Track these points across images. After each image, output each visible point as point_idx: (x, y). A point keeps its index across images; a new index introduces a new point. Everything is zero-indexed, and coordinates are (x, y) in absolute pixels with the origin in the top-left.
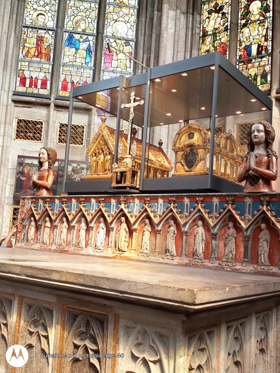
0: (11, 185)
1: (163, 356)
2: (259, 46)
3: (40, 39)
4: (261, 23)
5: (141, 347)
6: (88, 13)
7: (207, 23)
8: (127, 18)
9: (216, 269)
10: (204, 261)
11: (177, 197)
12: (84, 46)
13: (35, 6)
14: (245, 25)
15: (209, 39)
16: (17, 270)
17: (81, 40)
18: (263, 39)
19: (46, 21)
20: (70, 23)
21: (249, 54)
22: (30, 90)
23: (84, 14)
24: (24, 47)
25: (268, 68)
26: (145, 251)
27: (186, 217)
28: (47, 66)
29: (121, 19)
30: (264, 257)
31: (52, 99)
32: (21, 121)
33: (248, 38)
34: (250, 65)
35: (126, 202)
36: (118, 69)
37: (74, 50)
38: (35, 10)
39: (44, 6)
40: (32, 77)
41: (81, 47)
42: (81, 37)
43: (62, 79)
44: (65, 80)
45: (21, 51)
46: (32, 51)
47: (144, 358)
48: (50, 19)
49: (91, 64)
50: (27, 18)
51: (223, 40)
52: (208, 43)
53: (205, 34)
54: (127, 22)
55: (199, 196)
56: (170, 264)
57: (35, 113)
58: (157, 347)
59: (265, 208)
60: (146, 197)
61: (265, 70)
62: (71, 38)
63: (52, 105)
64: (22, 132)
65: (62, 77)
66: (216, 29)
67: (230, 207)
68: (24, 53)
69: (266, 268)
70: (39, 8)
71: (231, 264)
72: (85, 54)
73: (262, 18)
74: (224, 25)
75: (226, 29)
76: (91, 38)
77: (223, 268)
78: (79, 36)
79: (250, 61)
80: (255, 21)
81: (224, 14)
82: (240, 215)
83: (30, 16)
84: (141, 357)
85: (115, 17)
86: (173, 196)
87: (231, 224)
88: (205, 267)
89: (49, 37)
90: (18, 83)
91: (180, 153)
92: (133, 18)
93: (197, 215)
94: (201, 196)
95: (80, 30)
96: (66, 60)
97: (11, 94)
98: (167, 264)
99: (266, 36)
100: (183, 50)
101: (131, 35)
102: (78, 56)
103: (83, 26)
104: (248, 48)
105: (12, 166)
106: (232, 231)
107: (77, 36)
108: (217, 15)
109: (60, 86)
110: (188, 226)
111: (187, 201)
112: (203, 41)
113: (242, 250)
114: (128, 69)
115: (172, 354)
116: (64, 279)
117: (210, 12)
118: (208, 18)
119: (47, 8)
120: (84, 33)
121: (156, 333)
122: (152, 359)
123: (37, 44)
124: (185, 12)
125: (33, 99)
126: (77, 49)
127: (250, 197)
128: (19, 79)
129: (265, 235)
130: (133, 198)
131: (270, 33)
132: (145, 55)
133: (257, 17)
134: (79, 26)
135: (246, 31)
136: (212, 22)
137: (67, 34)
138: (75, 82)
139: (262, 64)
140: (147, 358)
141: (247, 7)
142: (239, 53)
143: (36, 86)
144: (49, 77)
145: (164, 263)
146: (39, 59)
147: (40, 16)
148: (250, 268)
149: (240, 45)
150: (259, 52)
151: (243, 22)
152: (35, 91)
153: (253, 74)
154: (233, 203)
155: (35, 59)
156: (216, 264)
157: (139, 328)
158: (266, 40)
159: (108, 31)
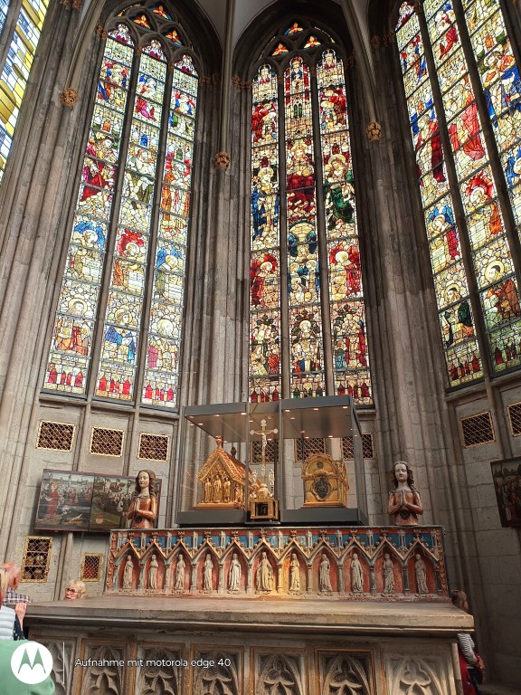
0: (28, 508)
1: (436, 679)
2: (312, 363)
3: (77, 331)
4: (313, 342)
5: (408, 675)
6: (132, 307)
7: (256, 333)
8: (172, 317)
9: (380, 601)
10: (365, 594)
11: (328, 530)
12: (126, 341)
13: (73, 293)
14: (296, 341)
15: (260, 349)
16: (267, 618)
17: (124, 335)
18: (315, 357)
19: (85, 310)
20: (112, 316)
21: (303, 369)
22: (61, 388)
23: (127, 308)
24: (57, 337)
25: (322, 385)
26: (296, 589)
27: (341, 550)
28: (83, 361)
29: (166, 317)
30: (423, 585)
31: (89, 400)
32: (46, 424)
33: (300, 354)
34: (304, 380)
35: (266, 536)
36: (163, 369)
37: (115, 345)
38: (73, 297)
39: (83, 294)
40: (64, 373)
41: (123, 343)
42: (124, 332)
43: (100, 376)
44: (104, 378)
45: (53, 341)
46: (67, 343)
47: (416, 685)
48: (89, 308)
49: (134, 362)
50: (63, 305)
51: (274, 351)
52: (258, 352)
53: (255, 343)
54: (172, 321)
55: (352, 529)
56: (329, 601)
57: (65, 415)
58: (428, 672)
59: (418, 540)
60: (293, 529)
61: (319, 387)
62: (112, 330)
63: (89, 407)
64: (46, 438)
65: (101, 374)
66: (267, 340)
67: (385, 539)
68: (57, 344)
69: (428, 596)
70: (76, 296)
71: (394, 595)
72: (127, 351)
73: (312, 337)
74: (274, 338)
75: (277, 342)
76: (134, 333)
77: (387, 600)
78: (121, 330)
79: (304, 376)
80: (307, 339)
81: (273, 327)
82: (397, 547)
83: (66, 303)
84: (413, 684)
85: (161, 314)
86: (325, 529)
87: (388, 556)
88: (368, 600)
89: (87, 328)
90: (47, 378)
91: (310, 483)
92: (178, 318)
93: (352, 548)
94: (355, 529)
95: (122, 324)
96: (106, 355)
97: (39, 391)
98: (326, 600)
99: (318, 355)
100: (233, 355)
101: (177, 334)
102: (119, 352)
103: (126, 320)
104: (301, 364)
105: (32, 482)
106: (389, 562)
107: (119, 331)
108: (266, 326)
109: (98, 384)
110: (343, 559)
111: (340, 533)
112: (253, 350)
113: (400, 580)
114: (174, 370)
115: (443, 675)
116: (333, 622)
117: (259, 323)
118: (257, 328)
119: (87, 296)
120: (126, 327)
121: (424, 659)
122: (424, 684)
123: (73, 335)
124: (233, 318)
125: (67, 399)
126: (119, 344)
127: (403, 529)
128: (48, 373)
129: (420, 565)
130: (276, 531)
131: (322, 352)
132: (192, 357)
133: (308, 336)
134: (122, 320)
135: (298, 346)
136: (262, 333)
137: (108, 327)
138: (115, 381)
139: (316, 380)
140: (419, 684)
141: (297, 324)
142: (292, 367)
143: (69, 384)
144: (85, 373)
145: (323, 600)
146: (74, 352)
147: (78, 304)
148: (412, 597)
149: (293, 359)
150: (312, 369)
151: (295, 337)
152: (68, 389)
153: (308, 389)
154: (388, 535)
155: (69, 351)
156: (378, 596)
157: (407, 658)
158: (319, 358)
159: (154, 327)
